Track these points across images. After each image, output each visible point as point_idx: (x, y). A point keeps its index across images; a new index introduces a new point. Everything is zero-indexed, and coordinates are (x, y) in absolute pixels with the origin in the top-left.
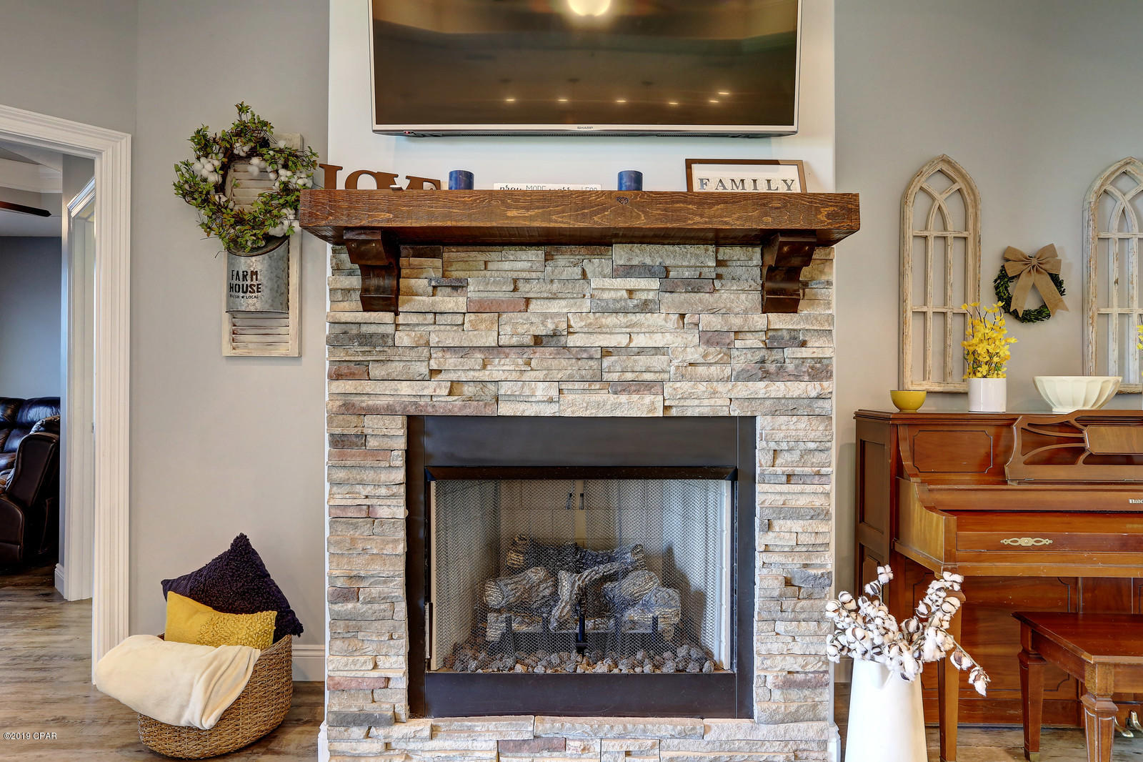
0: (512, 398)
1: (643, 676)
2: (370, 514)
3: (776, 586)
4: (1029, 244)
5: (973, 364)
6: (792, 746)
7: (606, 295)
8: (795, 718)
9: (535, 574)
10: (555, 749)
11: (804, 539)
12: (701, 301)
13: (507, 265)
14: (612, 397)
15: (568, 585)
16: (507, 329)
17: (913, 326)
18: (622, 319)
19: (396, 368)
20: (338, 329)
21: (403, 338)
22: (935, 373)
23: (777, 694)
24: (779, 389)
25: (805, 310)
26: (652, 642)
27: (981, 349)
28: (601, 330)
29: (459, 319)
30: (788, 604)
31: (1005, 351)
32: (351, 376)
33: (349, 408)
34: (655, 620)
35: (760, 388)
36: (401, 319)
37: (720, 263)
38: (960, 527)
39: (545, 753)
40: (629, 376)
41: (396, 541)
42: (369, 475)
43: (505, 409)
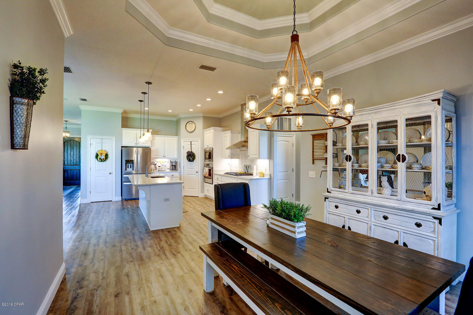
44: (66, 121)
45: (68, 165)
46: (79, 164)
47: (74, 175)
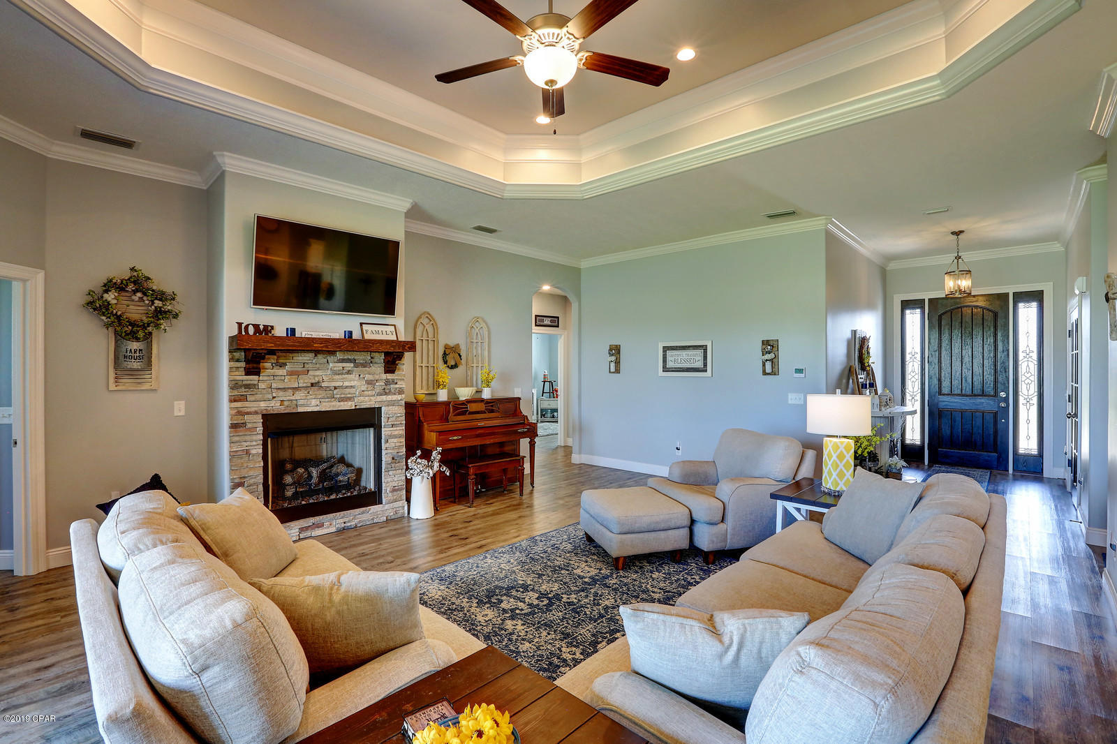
0: (303, 405)
1: (347, 497)
2: (248, 452)
3: (390, 460)
4: (452, 343)
5: (438, 385)
6: (395, 510)
7: (335, 369)
8: (396, 501)
9: (301, 470)
10: (320, 527)
11: (397, 444)
12: (366, 370)
13: (300, 358)
14: (338, 403)
15: (315, 472)
16: (301, 381)
17: (418, 370)
18: (340, 377)
19: (259, 397)
20: (233, 383)
21: (262, 385)
22: (425, 387)
23: (390, 494)
24: (390, 398)
25: (396, 373)
26: (348, 486)
27: (441, 380)
28: (333, 380)
29: (283, 378)
30: (393, 465)
31: (447, 381)
32: (240, 400)
33: (240, 413)
34: (349, 478)
35: (384, 398)
36: (261, 378)
37: (372, 358)
38: (440, 435)
39: (317, 529)
40: (343, 396)
41: (260, 462)
42: (248, 438)
43: (300, 410)
44: (957, 233)
45: (951, 394)
46: (992, 393)
47: (975, 430)
